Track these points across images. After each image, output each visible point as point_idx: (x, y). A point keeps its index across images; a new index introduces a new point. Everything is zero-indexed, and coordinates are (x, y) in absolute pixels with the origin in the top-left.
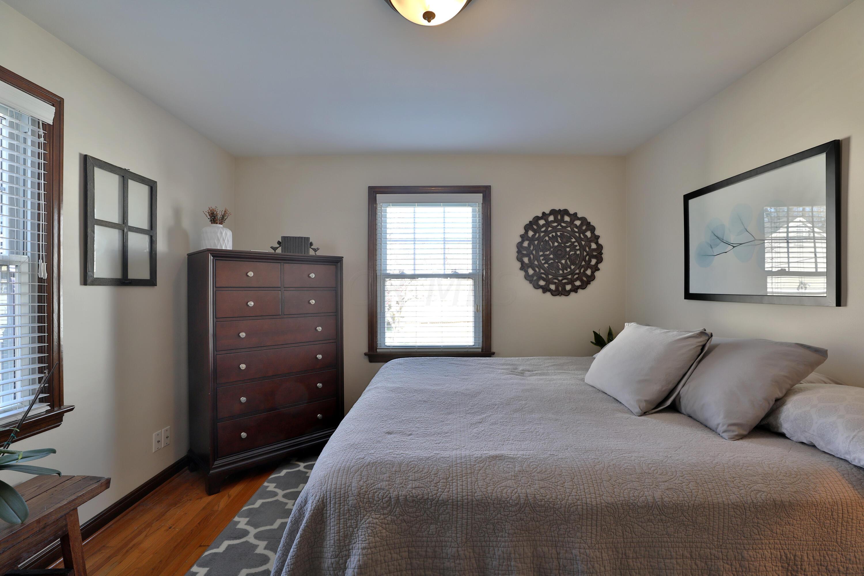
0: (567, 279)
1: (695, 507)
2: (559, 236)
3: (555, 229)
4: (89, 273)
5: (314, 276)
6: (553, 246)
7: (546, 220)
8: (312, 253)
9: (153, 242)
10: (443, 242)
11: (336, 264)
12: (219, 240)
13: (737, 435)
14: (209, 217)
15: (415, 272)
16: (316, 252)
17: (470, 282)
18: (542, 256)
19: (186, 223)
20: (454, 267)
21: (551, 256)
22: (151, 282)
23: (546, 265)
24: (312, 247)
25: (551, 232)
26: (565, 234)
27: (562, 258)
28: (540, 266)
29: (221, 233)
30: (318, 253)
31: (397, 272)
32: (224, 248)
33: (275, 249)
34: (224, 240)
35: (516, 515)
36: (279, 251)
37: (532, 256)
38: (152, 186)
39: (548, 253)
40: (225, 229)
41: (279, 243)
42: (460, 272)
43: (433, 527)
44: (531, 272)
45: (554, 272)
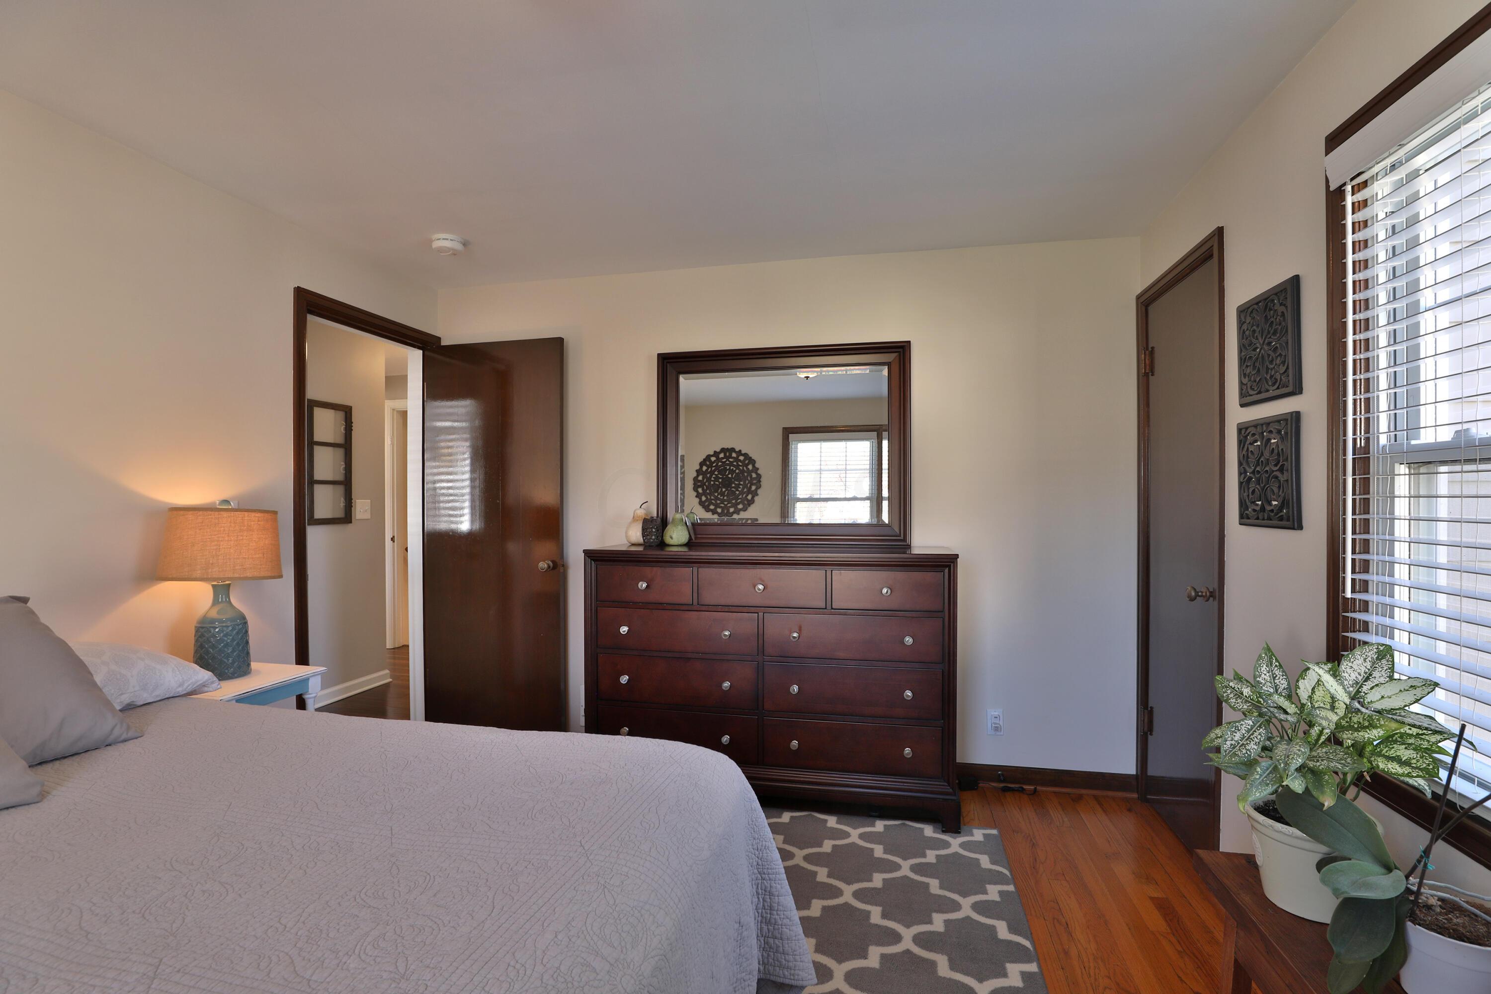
0: (716, 502)
7: (738, 456)
25: (734, 466)
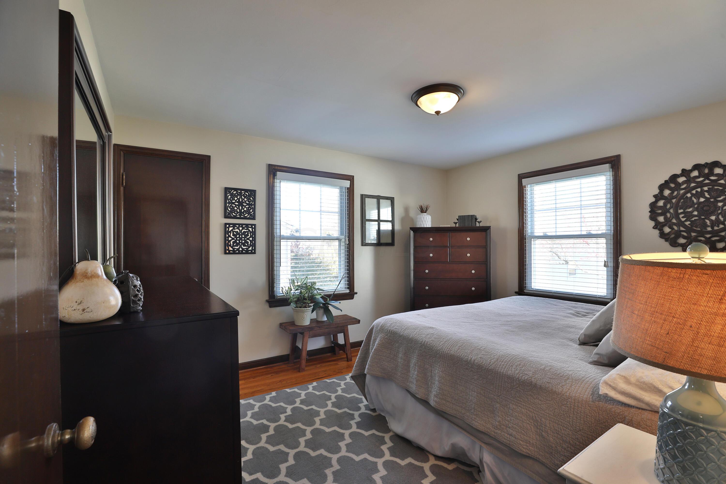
1: (488, 370)
2: (706, 191)
3: (701, 185)
4: (364, 241)
5: (469, 239)
6: (699, 203)
7: (688, 177)
8: (478, 224)
9: (393, 226)
10: (580, 209)
11: (485, 231)
12: (422, 222)
13: (595, 361)
14: (420, 210)
15: (556, 234)
16: (480, 224)
17: (603, 241)
18: (681, 213)
19: (412, 214)
20: (589, 228)
21: (696, 213)
22: (392, 244)
23: (687, 223)
24: (477, 221)
25: (695, 188)
26: (716, 187)
27: (712, 214)
28: (680, 223)
29: (424, 218)
30: (481, 225)
31: (542, 234)
32: (425, 226)
33: (456, 223)
34: (425, 222)
35: (420, 348)
36: (457, 225)
37: (668, 215)
38: (392, 200)
39: (690, 210)
40: (428, 215)
41: (457, 220)
42: (594, 232)
43: (397, 344)
44: (667, 230)
45: (699, 229)
